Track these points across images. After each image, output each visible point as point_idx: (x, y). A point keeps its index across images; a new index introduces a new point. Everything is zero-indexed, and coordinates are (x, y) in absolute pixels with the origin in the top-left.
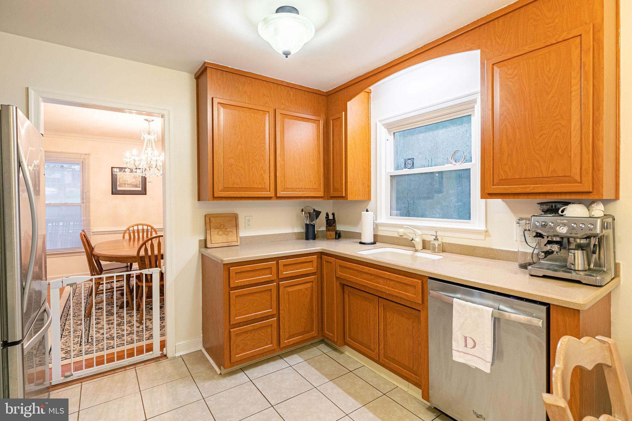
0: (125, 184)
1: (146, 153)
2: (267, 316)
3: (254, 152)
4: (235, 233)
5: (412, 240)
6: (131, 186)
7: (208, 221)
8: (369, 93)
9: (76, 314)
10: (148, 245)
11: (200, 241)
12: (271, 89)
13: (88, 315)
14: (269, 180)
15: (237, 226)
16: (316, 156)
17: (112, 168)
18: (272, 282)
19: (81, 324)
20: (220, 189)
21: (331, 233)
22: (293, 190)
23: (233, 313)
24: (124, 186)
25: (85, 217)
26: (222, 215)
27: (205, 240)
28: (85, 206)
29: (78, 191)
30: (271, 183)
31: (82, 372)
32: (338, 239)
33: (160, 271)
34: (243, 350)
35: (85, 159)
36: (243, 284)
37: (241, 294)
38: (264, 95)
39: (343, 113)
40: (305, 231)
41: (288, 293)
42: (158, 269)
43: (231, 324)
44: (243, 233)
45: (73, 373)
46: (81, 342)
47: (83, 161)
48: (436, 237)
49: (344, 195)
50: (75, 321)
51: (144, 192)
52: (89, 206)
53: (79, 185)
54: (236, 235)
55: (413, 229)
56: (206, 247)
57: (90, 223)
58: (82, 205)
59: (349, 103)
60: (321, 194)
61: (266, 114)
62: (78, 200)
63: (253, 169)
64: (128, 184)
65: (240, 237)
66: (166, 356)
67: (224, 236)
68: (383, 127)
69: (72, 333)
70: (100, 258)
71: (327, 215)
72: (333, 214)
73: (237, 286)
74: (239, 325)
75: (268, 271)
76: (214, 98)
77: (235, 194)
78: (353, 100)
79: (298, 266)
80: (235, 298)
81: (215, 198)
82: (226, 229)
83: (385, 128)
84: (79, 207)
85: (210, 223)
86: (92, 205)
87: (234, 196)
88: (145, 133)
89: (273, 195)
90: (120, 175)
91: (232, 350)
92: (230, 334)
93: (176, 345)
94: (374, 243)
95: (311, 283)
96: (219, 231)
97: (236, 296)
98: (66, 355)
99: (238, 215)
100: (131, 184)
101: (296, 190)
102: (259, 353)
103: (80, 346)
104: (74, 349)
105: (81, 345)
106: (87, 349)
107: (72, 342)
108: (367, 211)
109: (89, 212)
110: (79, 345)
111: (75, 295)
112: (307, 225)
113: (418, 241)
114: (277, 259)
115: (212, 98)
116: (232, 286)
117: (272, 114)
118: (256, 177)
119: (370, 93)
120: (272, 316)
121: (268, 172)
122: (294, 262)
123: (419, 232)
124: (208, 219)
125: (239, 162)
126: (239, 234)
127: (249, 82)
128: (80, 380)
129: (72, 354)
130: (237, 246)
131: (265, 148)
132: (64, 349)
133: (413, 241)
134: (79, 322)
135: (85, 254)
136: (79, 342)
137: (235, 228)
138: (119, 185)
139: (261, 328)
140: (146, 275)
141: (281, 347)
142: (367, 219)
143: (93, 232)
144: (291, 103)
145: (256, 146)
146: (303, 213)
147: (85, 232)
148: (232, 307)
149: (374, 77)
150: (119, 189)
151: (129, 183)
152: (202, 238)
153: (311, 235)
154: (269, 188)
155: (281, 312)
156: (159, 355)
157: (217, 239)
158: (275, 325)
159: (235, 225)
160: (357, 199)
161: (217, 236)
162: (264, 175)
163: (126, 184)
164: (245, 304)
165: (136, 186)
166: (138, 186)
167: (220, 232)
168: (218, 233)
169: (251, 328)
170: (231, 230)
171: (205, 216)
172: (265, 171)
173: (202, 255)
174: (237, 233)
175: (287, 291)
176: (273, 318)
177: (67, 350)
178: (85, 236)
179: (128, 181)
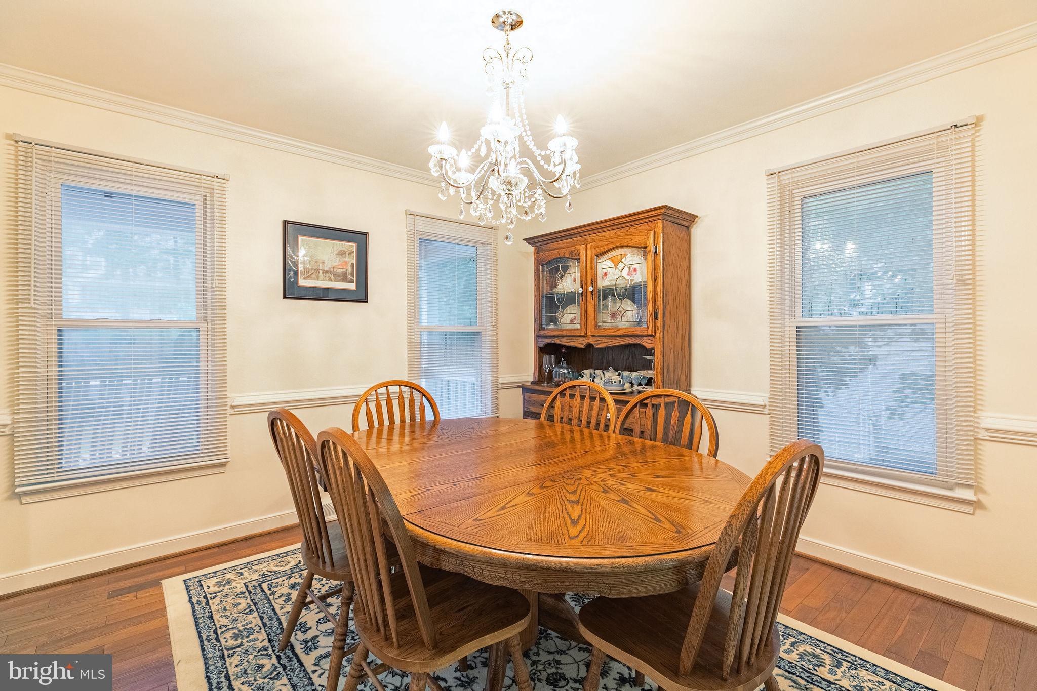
0: (318, 270)
6: (332, 277)
17: (285, 223)
24: (314, 276)
25: (210, 364)
28: (209, 329)
47: (206, 196)
52: (222, 331)
57: (224, 379)
58: (203, 326)
64: (324, 272)
84: (194, 333)
86: (232, 326)
90: (305, 245)
100: (330, 272)
109: (223, 348)
143: (232, 407)
150: (302, 282)
151: (326, 269)
163: (321, 272)
165: (344, 279)
166: (349, 277)
179: (326, 262)
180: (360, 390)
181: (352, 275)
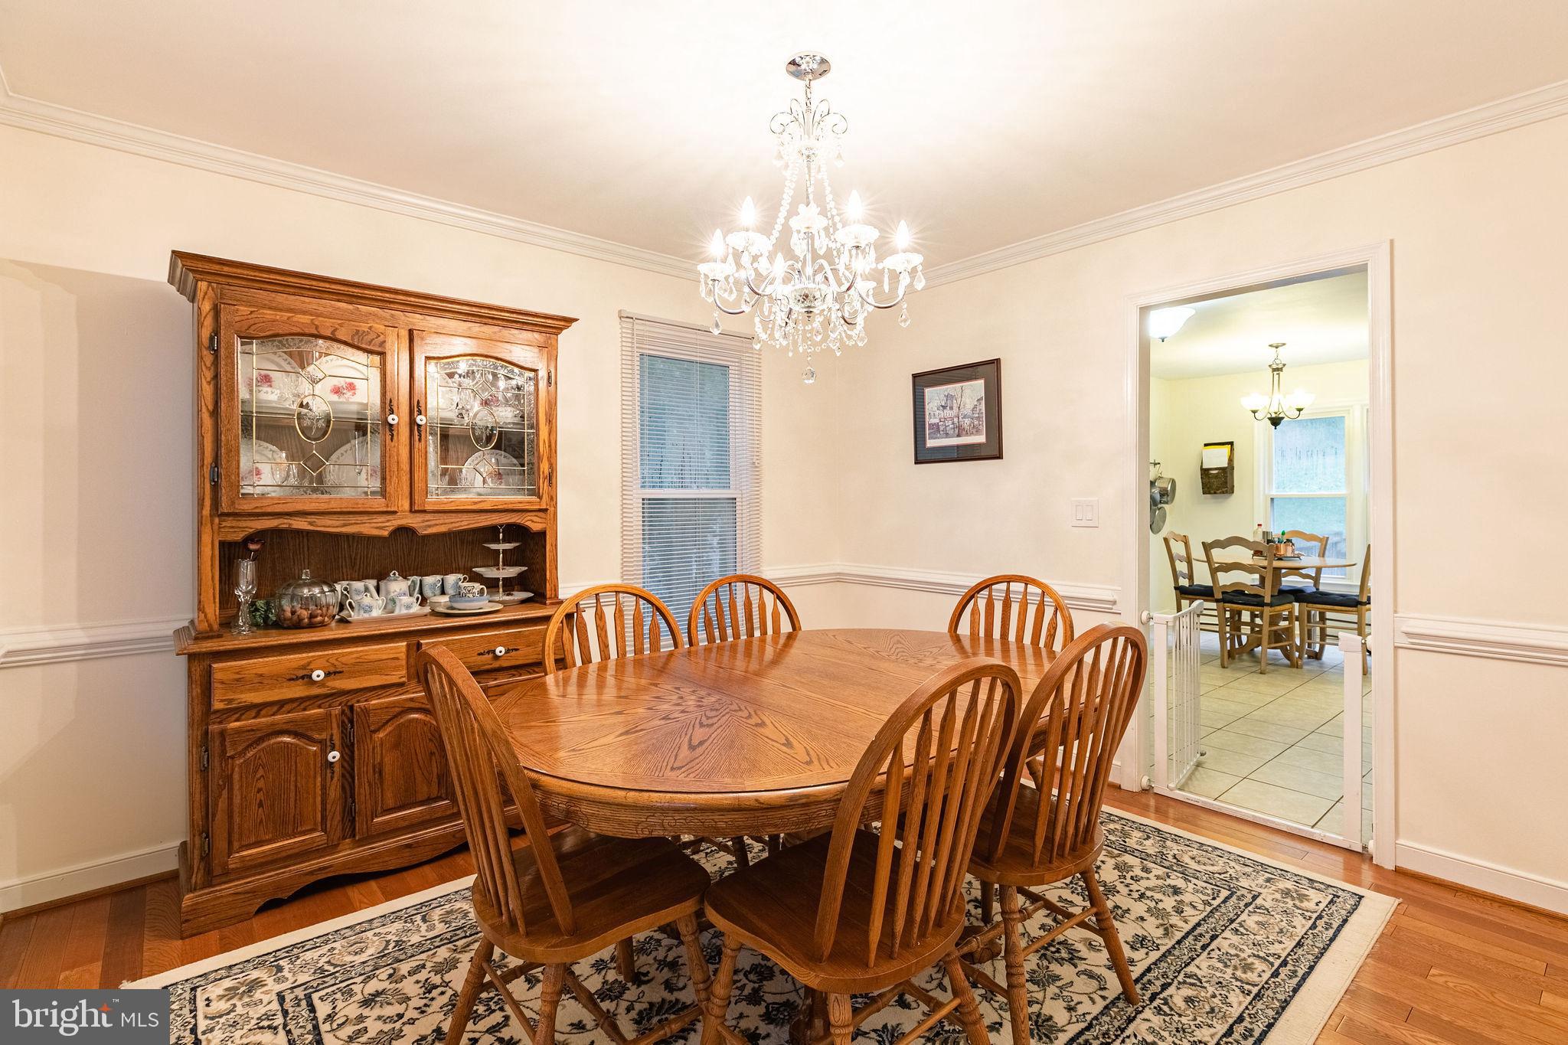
98: (1306, 892)
103: (1260, 894)
106: (1253, 877)
132: (1300, 911)
177: (1295, 905)
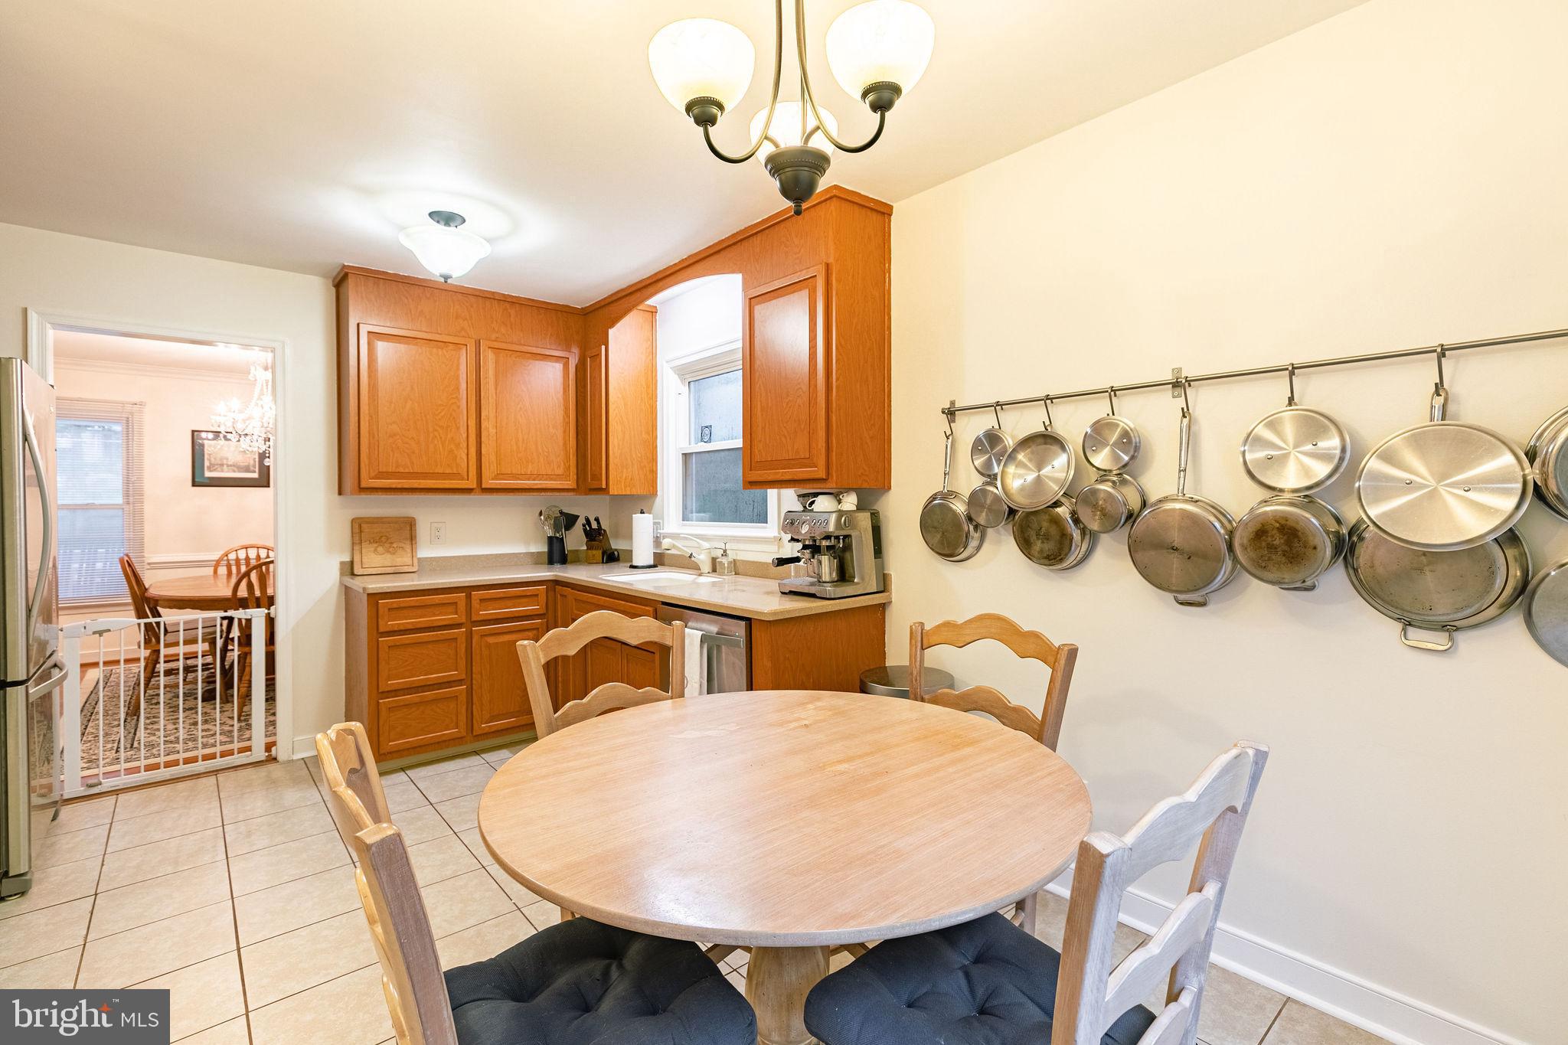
0: (223, 465)
1: (260, 405)
2: (448, 682)
3: (437, 413)
4: (409, 550)
5: (690, 557)
6: (236, 469)
7: (357, 530)
8: (653, 312)
9: (110, 712)
10: (254, 576)
11: (342, 563)
12: (472, 306)
13: (134, 711)
14: (466, 460)
15: (412, 538)
16: (562, 418)
17: (193, 431)
18: (459, 626)
19: (119, 725)
20: (373, 474)
21: (594, 552)
22: (515, 477)
23: (384, 674)
24: (219, 469)
25: (132, 533)
26: (384, 520)
27: (352, 563)
28: (131, 508)
29: (116, 482)
30: (470, 463)
31: (120, 780)
32: (607, 562)
33: (268, 614)
34: (403, 736)
35: (132, 414)
36: (402, 628)
37: (398, 644)
38: (457, 318)
39: (603, 347)
40: (546, 550)
41: (489, 646)
42: (264, 611)
43: (380, 691)
44: (425, 552)
45: (103, 781)
46: (118, 748)
47: (128, 418)
48: (725, 551)
49: (604, 487)
50: (107, 722)
51: (263, 480)
52: (141, 512)
53: (119, 466)
54: (410, 555)
55: (698, 540)
56: (353, 574)
57: (142, 545)
58: (126, 507)
59: (611, 331)
60: (570, 484)
61: (460, 349)
62: (119, 500)
63: (436, 442)
64: (228, 466)
65: (419, 559)
66: (275, 759)
67: (388, 556)
68: (671, 372)
69: (101, 738)
70: (160, 602)
71: (588, 521)
72: (597, 520)
73: (391, 630)
74: (395, 692)
75: (451, 609)
76: (361, 325)
77: (399, 483)
78: (619, 325)
79: (509, 603)
80: (387, 650)
81: (362, 490)
82: (392, 543)
83: (675, 373)
84: (120, 513)
85: (361, 532)
86: (149, 508)
87: (399, 486)
88: (258, 367)
89: (474, 486)
90: (211, 447)
91: (381, 732)
92: (378, 706)
93: (295, 739)
94: (654, 566)
95: (535, 632)
96: (377, 547)
97: (389, 647)
99: (415, 520)
100: (234, 466)
101: (520, 477)
102: (432, 742)
103: (116, 753)
104: (105, 757)
105: (117, 751)
107: (101, 748)
108: (641, 513)
109: (142, 523)
110: (114, 751)
111: (108, 684)
112: (550, 539)
113: (703, 559)
114: (468, 590)
115: (358, 325)
116: (381, 630)
117: (472, 348)
118: (440, 454)
119: (656, 312)
120: (460, 682)
121: (465, 446)
122: (502, 595)
123: (706, 545)
124: (356, 526)
125: (409, 430)
126: (416, 552)
127: (428, 296)
128: (116, 792)
129: (101, 763)
130: (412, 574)
131: (459, 407)
133: (693, 559)
134: (116, 723)
135: (132, 608)
136: (115, 748)
137: (408, 542)
138: (209, 468)
139: (435, 700)
140: (240, 620)
141: (475, 734)
142: (642, 525)
143: (149, 564)
144: (512, 328)
145: (440, 402)
146: (542, 517)
147: (129, 558)
148: (382, 664)
149: (638, 295)
150: (208, 474)
151: (229, 463)
152: (348, 559)
153: (556, 556)
154: (466, 473)
155: (474, 676)
156: (263, 758)
157: (373, 559)
158: (463, 698)
159: (408, 536)
160: (628, 493)
161: (373, 555)
162: (456, 452)
163: (225, 466)
164: (406, 661)
165: (247, 470)
166: (252, 468)
167: (380, 549)
168: (376, 550)
169: (418, 700)
170: (403, 545)
171: (352, 521)
172: (458, 446)
173: (347, 588)
174: (413, 551)
175: (486, 642)
176: (461, 686)
178: (129, 565)
179: (230, 458)
180: (216, 556)
181: (254, 466)
